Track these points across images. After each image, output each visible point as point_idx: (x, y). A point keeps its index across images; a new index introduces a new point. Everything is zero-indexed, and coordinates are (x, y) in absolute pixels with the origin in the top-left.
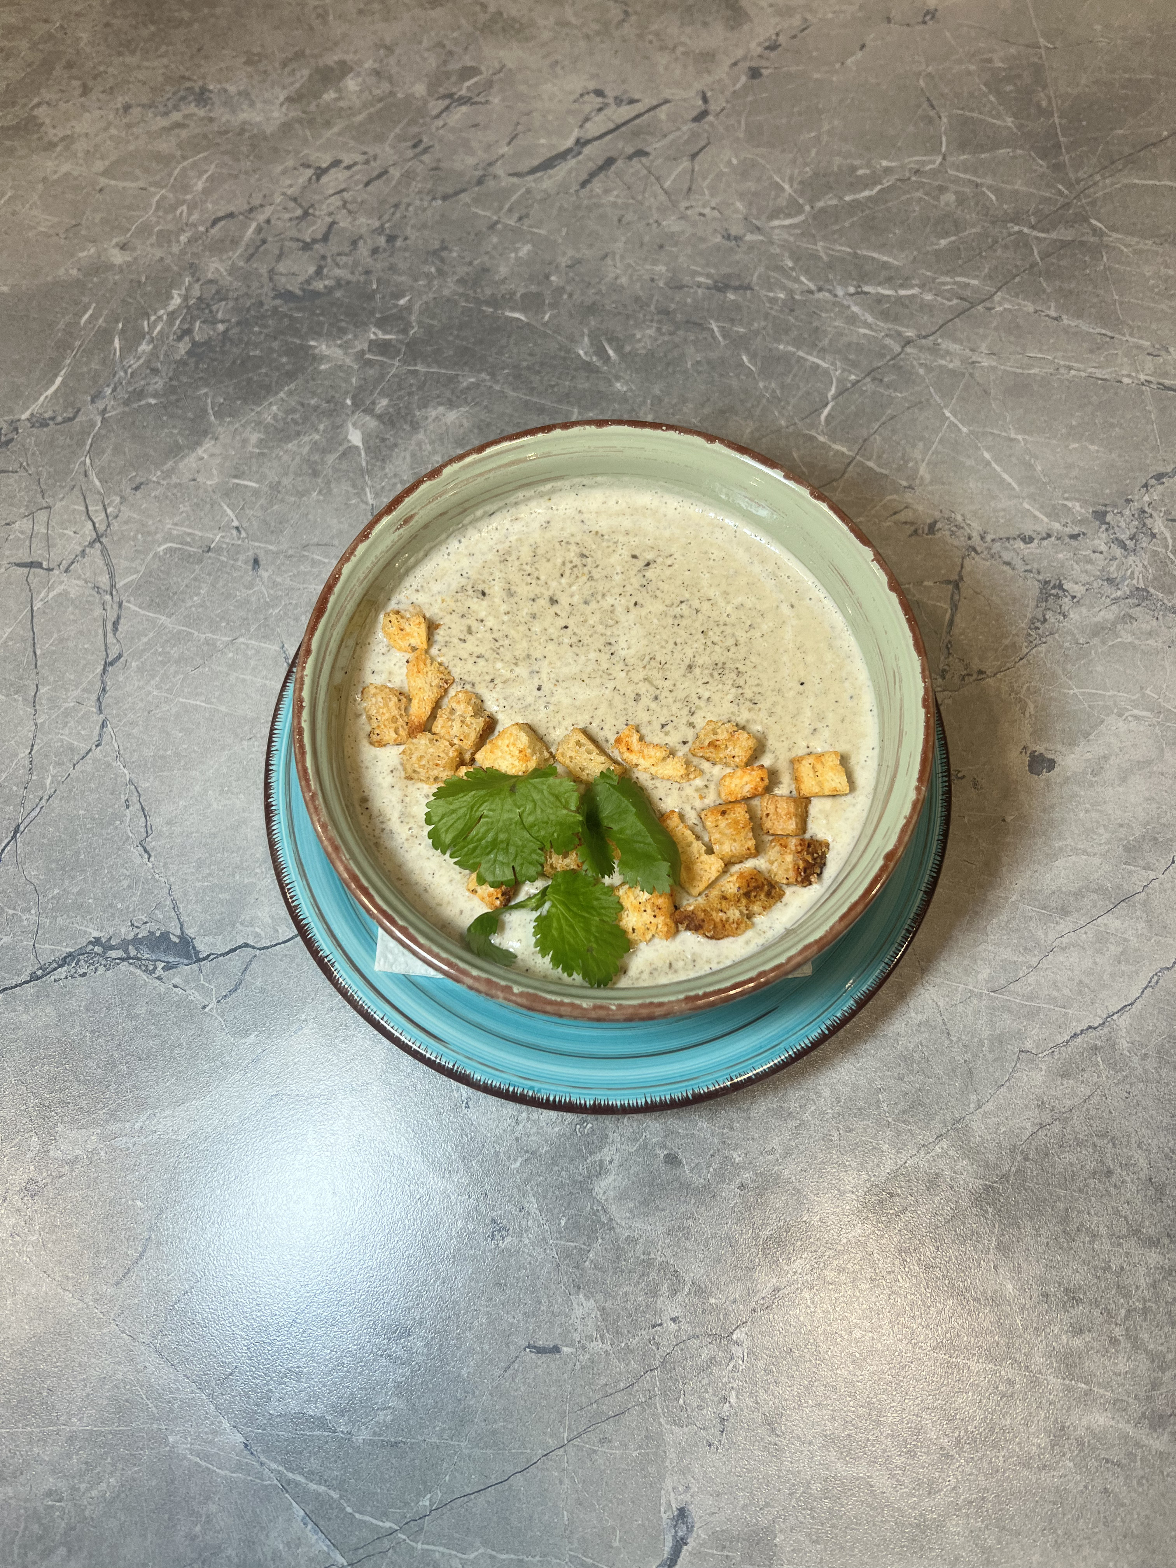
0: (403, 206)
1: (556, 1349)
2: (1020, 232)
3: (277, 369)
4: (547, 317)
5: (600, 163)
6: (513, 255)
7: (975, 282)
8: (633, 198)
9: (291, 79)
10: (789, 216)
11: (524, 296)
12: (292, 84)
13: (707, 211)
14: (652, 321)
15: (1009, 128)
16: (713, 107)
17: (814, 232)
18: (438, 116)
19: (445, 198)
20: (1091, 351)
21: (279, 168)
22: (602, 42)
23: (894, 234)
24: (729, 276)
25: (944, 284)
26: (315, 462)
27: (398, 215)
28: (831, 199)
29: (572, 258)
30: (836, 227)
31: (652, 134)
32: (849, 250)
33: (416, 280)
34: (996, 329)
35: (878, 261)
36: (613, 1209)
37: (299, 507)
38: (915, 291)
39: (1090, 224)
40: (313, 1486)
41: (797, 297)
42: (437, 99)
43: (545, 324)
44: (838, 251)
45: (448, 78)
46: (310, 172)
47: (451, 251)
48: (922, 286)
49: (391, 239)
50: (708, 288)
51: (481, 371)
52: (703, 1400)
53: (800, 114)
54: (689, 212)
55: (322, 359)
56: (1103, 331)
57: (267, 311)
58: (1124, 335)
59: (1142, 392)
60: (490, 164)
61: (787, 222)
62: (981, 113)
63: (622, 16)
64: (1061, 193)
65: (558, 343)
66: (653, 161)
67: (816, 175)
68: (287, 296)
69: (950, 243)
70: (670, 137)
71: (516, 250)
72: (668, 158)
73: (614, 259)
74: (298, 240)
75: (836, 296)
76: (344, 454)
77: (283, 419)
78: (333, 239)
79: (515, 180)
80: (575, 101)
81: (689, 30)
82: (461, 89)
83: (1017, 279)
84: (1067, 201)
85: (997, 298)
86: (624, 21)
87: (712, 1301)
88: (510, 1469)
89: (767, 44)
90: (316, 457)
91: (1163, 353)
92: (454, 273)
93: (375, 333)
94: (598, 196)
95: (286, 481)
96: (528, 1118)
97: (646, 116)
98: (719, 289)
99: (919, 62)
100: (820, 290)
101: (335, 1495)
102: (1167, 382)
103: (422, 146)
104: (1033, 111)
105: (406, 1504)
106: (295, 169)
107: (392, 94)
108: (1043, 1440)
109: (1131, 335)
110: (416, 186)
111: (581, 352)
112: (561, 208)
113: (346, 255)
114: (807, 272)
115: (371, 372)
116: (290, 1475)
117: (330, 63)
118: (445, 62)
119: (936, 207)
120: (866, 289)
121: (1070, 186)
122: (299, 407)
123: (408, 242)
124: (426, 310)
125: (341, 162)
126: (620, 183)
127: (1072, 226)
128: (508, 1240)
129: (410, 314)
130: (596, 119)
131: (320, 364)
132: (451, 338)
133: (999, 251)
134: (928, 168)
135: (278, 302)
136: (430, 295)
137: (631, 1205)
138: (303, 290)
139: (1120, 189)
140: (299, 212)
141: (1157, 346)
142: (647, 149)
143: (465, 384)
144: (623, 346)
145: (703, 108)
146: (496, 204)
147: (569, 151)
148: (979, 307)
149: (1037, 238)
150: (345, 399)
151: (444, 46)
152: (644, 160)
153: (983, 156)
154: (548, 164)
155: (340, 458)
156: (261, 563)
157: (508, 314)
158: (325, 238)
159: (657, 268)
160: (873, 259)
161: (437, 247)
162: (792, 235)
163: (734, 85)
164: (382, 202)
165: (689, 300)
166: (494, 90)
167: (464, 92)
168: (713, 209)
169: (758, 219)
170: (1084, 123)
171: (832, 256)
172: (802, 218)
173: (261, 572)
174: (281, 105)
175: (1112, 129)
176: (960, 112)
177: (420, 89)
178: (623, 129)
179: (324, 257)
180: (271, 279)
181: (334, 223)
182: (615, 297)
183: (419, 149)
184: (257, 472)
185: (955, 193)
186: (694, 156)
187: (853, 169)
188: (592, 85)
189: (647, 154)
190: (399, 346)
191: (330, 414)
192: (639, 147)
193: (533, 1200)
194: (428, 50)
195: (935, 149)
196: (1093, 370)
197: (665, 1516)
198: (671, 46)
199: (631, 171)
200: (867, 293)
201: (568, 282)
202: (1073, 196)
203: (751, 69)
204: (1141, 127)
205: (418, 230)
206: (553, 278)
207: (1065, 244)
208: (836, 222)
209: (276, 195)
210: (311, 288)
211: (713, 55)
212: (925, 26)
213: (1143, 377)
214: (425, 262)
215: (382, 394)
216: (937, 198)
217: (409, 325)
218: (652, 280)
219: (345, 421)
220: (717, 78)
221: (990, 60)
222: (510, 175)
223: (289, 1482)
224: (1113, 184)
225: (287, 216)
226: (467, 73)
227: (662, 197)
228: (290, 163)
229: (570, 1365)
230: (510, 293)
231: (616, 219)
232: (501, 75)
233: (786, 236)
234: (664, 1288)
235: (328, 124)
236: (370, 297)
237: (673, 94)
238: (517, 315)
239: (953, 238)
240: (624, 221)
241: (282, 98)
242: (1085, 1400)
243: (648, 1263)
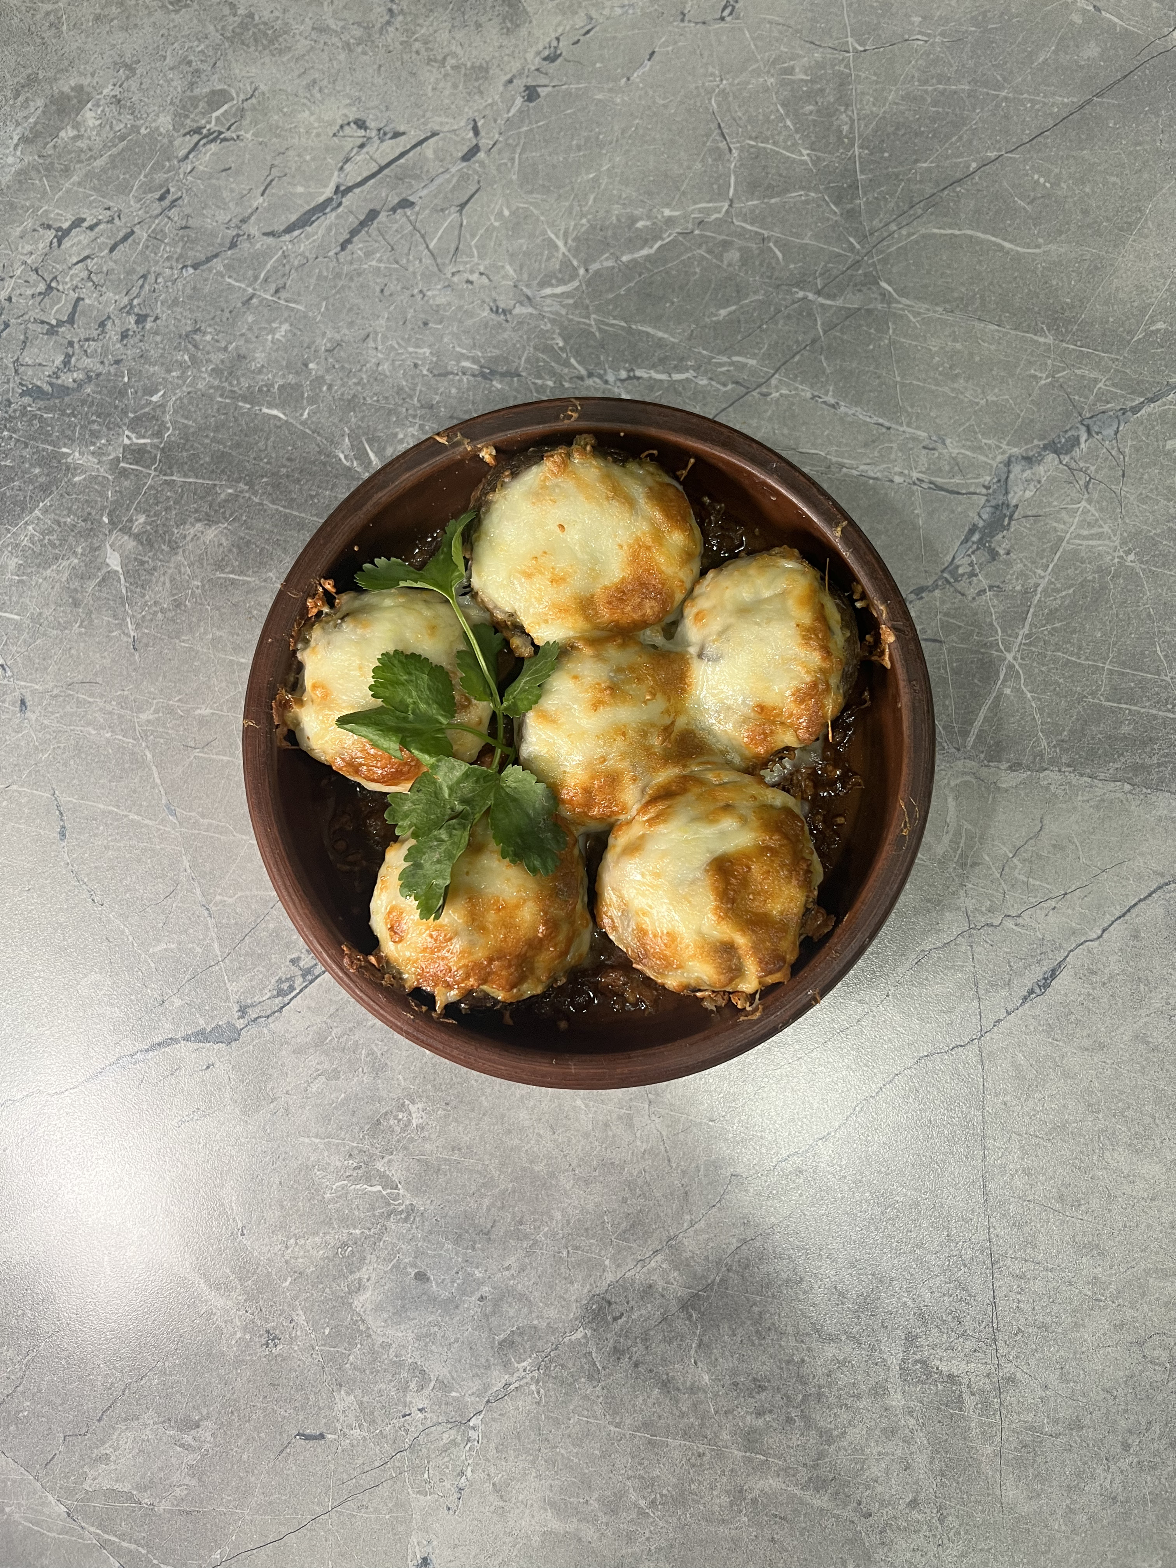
0: (151, 278)
1: (322, 1436)
2: (805, 298)
3: (31, 481)
4: (306, 415)
5: (362, 218)
6: (270, 337)
7: (752, 362)
8: (397, 263)
9: (25, 113)
10: (562, 282)
11: (281, 388)
12: (26, 118)
13: (474, 277)
14: (414, 417)
15: (804, 163)
16: (485, 142)
17: (587, 301)
18: (186, 157)
19: (195, 267)
20: (866, 445)
21: (18, 231)
22: (364, 53)
23: (673, 303)
24: (496, 360)
25: (721, 365)
26: (76, 590)
27: (147, 287)
28: (607, 259)
29: (330, 340)
30: (610, 296)
31: (417, 177)
32: (623, 324)
33: (169, 371)
34: (770, 419)
35: (653, 336)
36: (370, 1320)
37: (61, 642)
38: (690, 374)
39: (880, 287)
40: (125, 1544)
41: (567, 385)
42: (185, 135)
43: (304, 423)
44: (612, 325)
45: (196, 107)
46: (51, 234)
47: (205, 333)
48: (697, 369)
49: (141, 319)
50: (474, 375)
51: (238, 481)
52: (445, 1474)
53: (579, 148)
54: (455, 279)
55: (75, 469)
56: (881, 421)
57: (15, 411)
58: (901, 424)
59: (913, 493)
60: (244, 221)
61: (559, 290)
62: (775, 143)
63: (387, 18)
64: (852, 248)
65: (318, 445)
66: (418, 214)
67: (593, 227)
68: (36, 393)
69: (730, 313)
70: (437, 182)
71: (273, 331)
72: (435, 210)
73: (375, 340)
74: (43, 322)
75: (606, 382)
76: (103, 580)
77: (40, 541)
78: (80, 321)
79: (270, 240)
80: (335, 135)
81: (459, 35)
82: (209, 122)
83: (797, 358)
84: (858, 258)
85: (774, 382)
86: (388, 23)
87: (454, 1394)
88: (284, 1530)
89: (546, 53)
90: (75, 584)
91: (939, 446)
92: (209, 361)
93: (129, 438)
94: (359, 259)
95: (47, 612)
96: (296, 1244)
97: (411, 154)
98: (484, 376)
99: (712, 74)
100: (590, 375)
101: (144, 1551)
102: (939, 480)
103: (170, 198)
104: (832, 139)
105: (201, 1557)
106: (34, 230)
107: (135, 129)
108: (725, 1500)
109: (909, 425)
110: (165, 250)
111: (342, 456)
112: (320, 277)
113: (94, 340)
114: (577, 354)
115: (127, 483)
116: (106, 1536)
117: (66, 89)
118: (192, 84)
119: (719, 267)
120: (639, 373)
121: (863, 238)
122: (56, 527)
123: (158, 322)
124: (180, 408)
125: (84, 220)
126: (383, 242)
127: (860, 291)
128: (279, 1348)
129: (164, 412)
130: (358, 158)
131: (74, 476)
132: (207, 441)
133: (781, 322)
134: (713, 217)
135: (26, 400)
136: (184, 388)
137: (385, 1315)
138: (51, 384)
139: (917, 242)
140: (42, 287)
141: (934, 438)
142: (411, 199)
143: (223, 496)
144: (384, 449)
145: (474, 142)
146: (250, 272)
147: (329, 200)
148: (754, 393)
149: (822, 305)
150: (102, 515)
151: (189, 63)
152: (409, 212)
153: (773, 201)
154: (305, 221)
155: (99, 584)
156: (28, 704)
157: (265, 410)
158: (71, 320)
159: (421, 351)
160: (648, 334)
161: (189, 329)
162: (563, 306)
163: (509, 111)
164: (130, 272)
165: (454, 391)
166: (246, 122)
167: (212, 126)
168: (481, 274)
169: (528, 286)
170: (886, 155)
171: (606, 331)
172: (576, 283)
173: (28, 714)
174: (17, 145)
175: (916, 161)
176: (752, 143)
177: (165, 122)
178: (386, 172)
179: (71, 344)
180: (16, 371)
181: (79, 299)
182: (377, 388)
183: (166, 202)
184: (18, 602)
185: (740, 249)
186: (462, 206)
187: (634, 220)
188: (353, 114)
189: (412, 204)
190: (154, 451)
191: (90, 533)
192: (404, 196)
193: (301, 1312)
194: (171, 69)
195: (721, 194)
196: (865, 467)
197: (411, 1564)
198: (440, 57)
199: (395, 226)
200: (638, 378)
201: (327, 371)
202: (864, 251)
203: (527, 88)
204: (947, 157)
205: (169, 308)
206: (311, 366)
207: (851, 314)
208: (611, 289)
209: (15, 266)
210: (60, 382)
211: (487, 71)
212: (722, 24)
213: (915, 475)
214: (177, 348)
215: (139, 510)
216: (720, 257)
217: (163, 428)
218: (416, 366)
219: (103, 541)
220: (490, 101)
221: (790, 71)
222: (265, 234)
223: (106, 1541)
224: (909, 235)
225: (29, 292)
226: (217, 98)
227: (428, 261)
228: (29, 224)
229: (334, 1450)
230: (266, 386)
231: (378, 289)
232: (254, 100)
233: (556, 307)
234: (413, 1385)
235: (67, 171)
236: (122, 393)
237: (441, 124)
238: (275, 412)
239: (733, 308)
240: (387, 293)
241: (16, 138)
242: (763, 1468)
243: (398, 1364)
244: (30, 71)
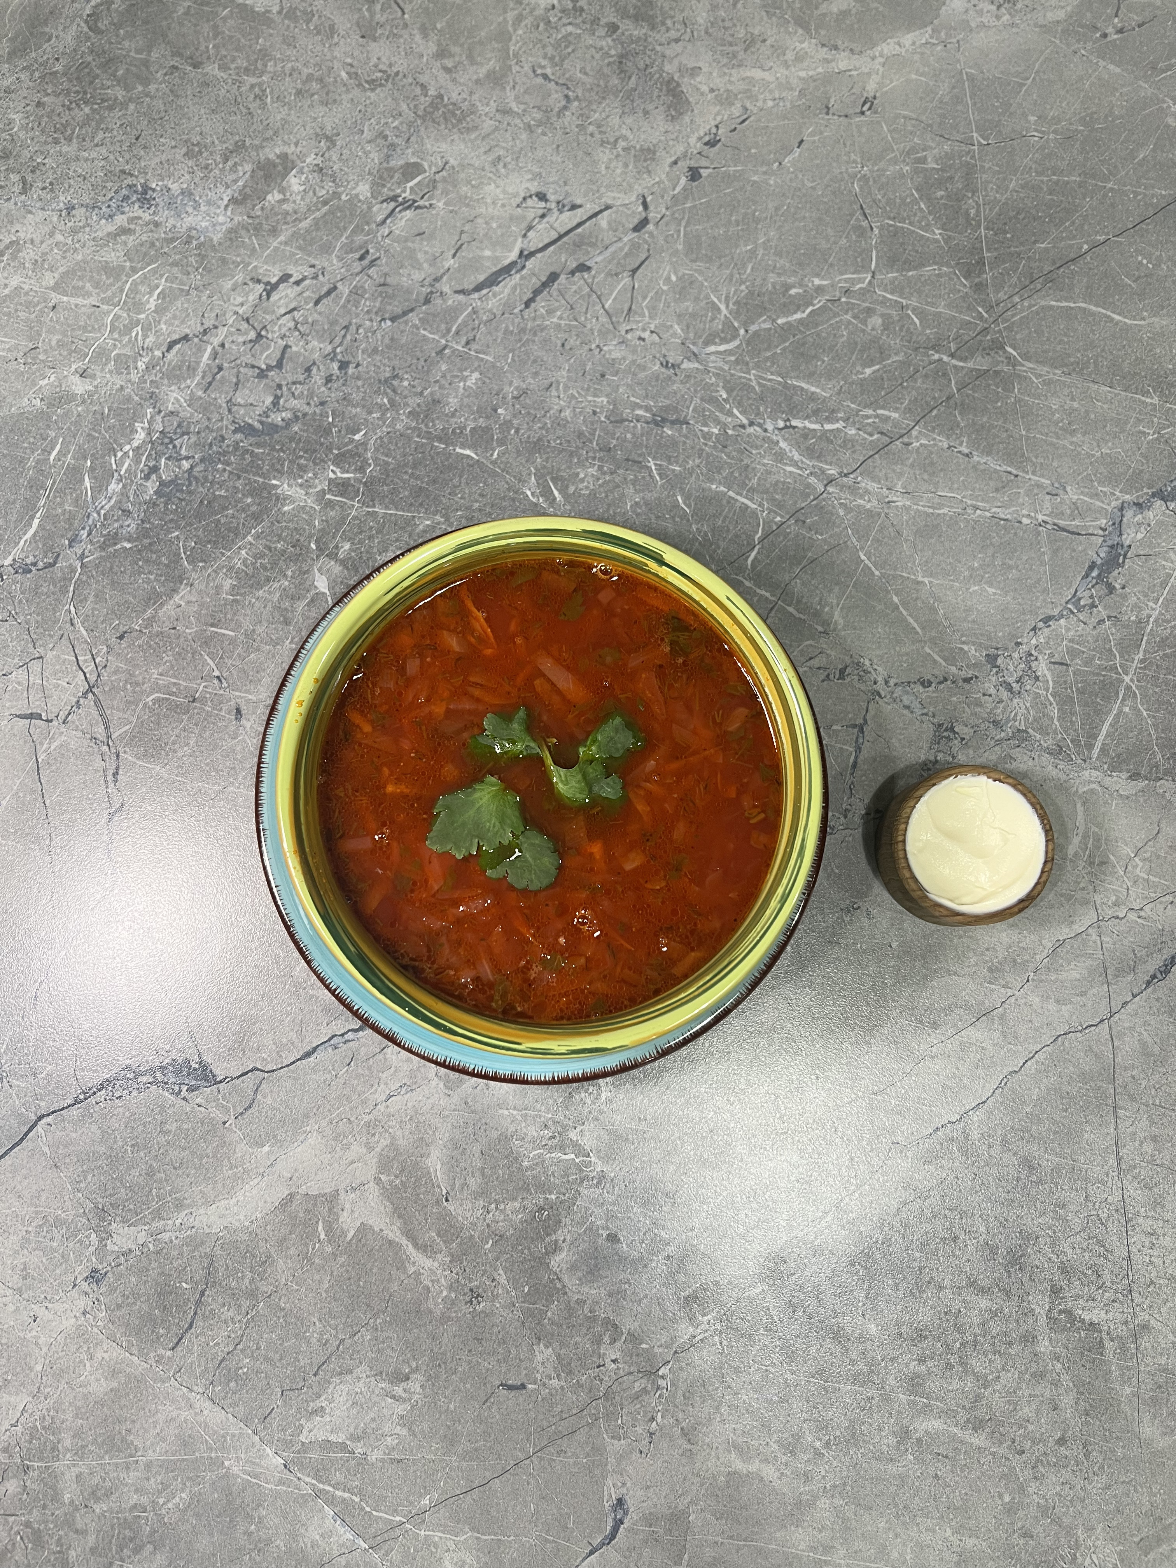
0: (353, 328)
1: (523, 1386)
2: (940, 360)
3: (243, 510)
4: (495, 455)
5: (544, 279)
6: (462, 384)
7: (895, 415)
8: (576, 320)
9: (234, 177)
10: (724, 341)
11: (473, 430)
12: (236, 181)
13: (646, 335)
14: (594, 458)
15: (937, 241)
16: (653, 215)
17: (747, 359)
18: (384, 222)
19: (393, 320)
20: (997, 490)
21: (229, 284)
22: (544, 134)
23: (823, 361)
24: (666, 409)
25: (868, 417)
26: (286, 609)
27: (349, 337)
28: (764, 321)
29: (517, 388)
30: (768, 354)
31: (594, 245)
32: (780, 379)
33: (370, 413)
34: (912, 466)
35: (806, 391)
36: (565, 1278)
37: (274, 656)
38: (840, 425)
39: (1005, 351)
40: (339, 1493)
41: (730, 432)
42: (382, 202)
43: (494, 463)
44: (770, 380)
45: (392, 177)
46: (260, 288)
47: (402, 379)
48: (846, 420)
49: (344, 366)
50: (647, 423)
51: (435, 513)
52: (636, 1420)
53: (737, 223)
54: (629, 336)
55: (284, 499)
56: (1009, 469)
57: (228, 446)
58: (1027, 473)
59: (1039, 534)
60: (437, 280)
61: (722, 348)
62: (911, 224)
63: (563, 103)
64: (981, 317)
65: (507, 483)
66: (594, 277)
67: (751, 293)
68: (247, 430)
69: (874, 372)
70: (611, 249)
71: (464, 379)
72: (609, 274)
73: (557, 389)
74: (253, 367)
75: (766, 430)
76: (312, 600)
77: (252, 564)
78: (288, 366)
79: (461, 297)
80: (518, 206)
81: (629, 120)
82: (404, 192)
83: (934, 412)
84: (986, 325)
85: (914, 433)
86: (565, 108)
87: (644, 1346)
88: (488, 1475)
89: (707, 139)
90: (287, 604)
91: (1061, 492)
92: (406, 404)
93: (334, 472)
94: (542, 316)
95: (260, 629)
96: (497, 1208)
97: (587, 224)
98: (657, 424)
99: (854, 161)
100: (751, 424)
101: (357, 1499)
102: (1062, 523)
103: (369, 258)
104: (961, 220)
105: (411, 1503)
106: (245, 284)
107: (336, 195)
108: (892, 1440)
109: (1034, 473)
110: (365, 304)
111: (529, 493)
112: (506, 330)
113: (300, 383)
114: (740, 405)
115: (332, 513)
116: (321, 1486)
117: (272, 156)
118: (388, 157)
119: (863, 331)
120: (794, 423)
121: (990, 309)
122: (267, 552)
123: (360, 368)
124: (381, 446)
125: (290, 276)
126: (563, 302)
127: (988, 354)
128: (482, 1305)
129: (366, 450)
130: (539, 227)
131: (283, 505)
132: (406, 477)
133: (920, 381)
134: (858, 287)
135: (239, 436)
136: (384, 429)
137: (580, 1274)
138: (262, 423)
139: (1037, 313)
140: (252, 335)
141: (1056, 485)
142: (588, 264)
143: (421, 527)
144: (567, 487)
145: (644, 215)
146: (443, 326)
147: (513, 264)
148: (897, 443)
149: (955, 367)
150: (310, 542)
151: (385, 137)
152: (586, 275)
153: (910, 273)
154: (492, 281)
155: (308, 605)
156: (243, 712)
157: (458, 450)
158: (280, 365)
159: (599, 400)
160: (802, 389)
161: (388, 375)
162: (726, 362)
163: (674, 189)
164: (333, 323)
165: (629, 436)
166: (438, 192)
167: (407, 195)
168: (652, 332)
169: (694, 344)
170: (1009, 236)
171: (764, 386)
172: (737, 342)
173: (243, 722)
174: (227, 206)
175: (1035, 242)
176: (891, 222)
177: (364, 190)
178: (565, 239)
179: (279, 386)
180: (230, 411)
181: (287, 347)
182: (559, 433)
183: (366, 262)
184: (232, 620)
185: (882, 315)
186: (634, 271)
187: (787, 287)
188: (534, 187)
189: (589, 269)
190: (357, 485)
191: (296, 559)
192: (581, 261)
193: (501, 1272)
194: (369, 142)
195: (864, 267)
196: (998, 510)
197: (607, 1505)
198: (612, 140)
199: (574, 288)
200: (794, 427)
201: (514, 416)
202: (992, 319)
203: (690, 169)
204: (1062, 239)
205: (369, 356)
206: (500, 411)
207: (981, 374)
208: (768, 348)
209: (228, 316)
210: (270, 420)
211: (654, 153)
212: (863, 118)
213: (1040, 517)
214: (377, 392)
215: (344, 538)
216: (865, 323)
217: (365, 463)
218: (595, 413)
219: (311, 566)
220: (657, 179)
221: (923, 160)
222: (456, 292)
223: (321, 1491)
224: (1030, 306)
225: (241, 339)
226: (411, 170)
227: (604, 319)
228: (239, 277)
229: (534, 1399)
230: (459, 428)
231: (559, 344)
232: (444, 173)
233: (721, 364)
234: (606, 1339)
235: (274, 231)
236: (327, 432)
237: (614, 198)
238: (467, 452)
239: (877, 367)
240: (567, 347)
241: (226, 199)
242: (925, 1411)
243: (593, 1319)
244: (237, 138)
